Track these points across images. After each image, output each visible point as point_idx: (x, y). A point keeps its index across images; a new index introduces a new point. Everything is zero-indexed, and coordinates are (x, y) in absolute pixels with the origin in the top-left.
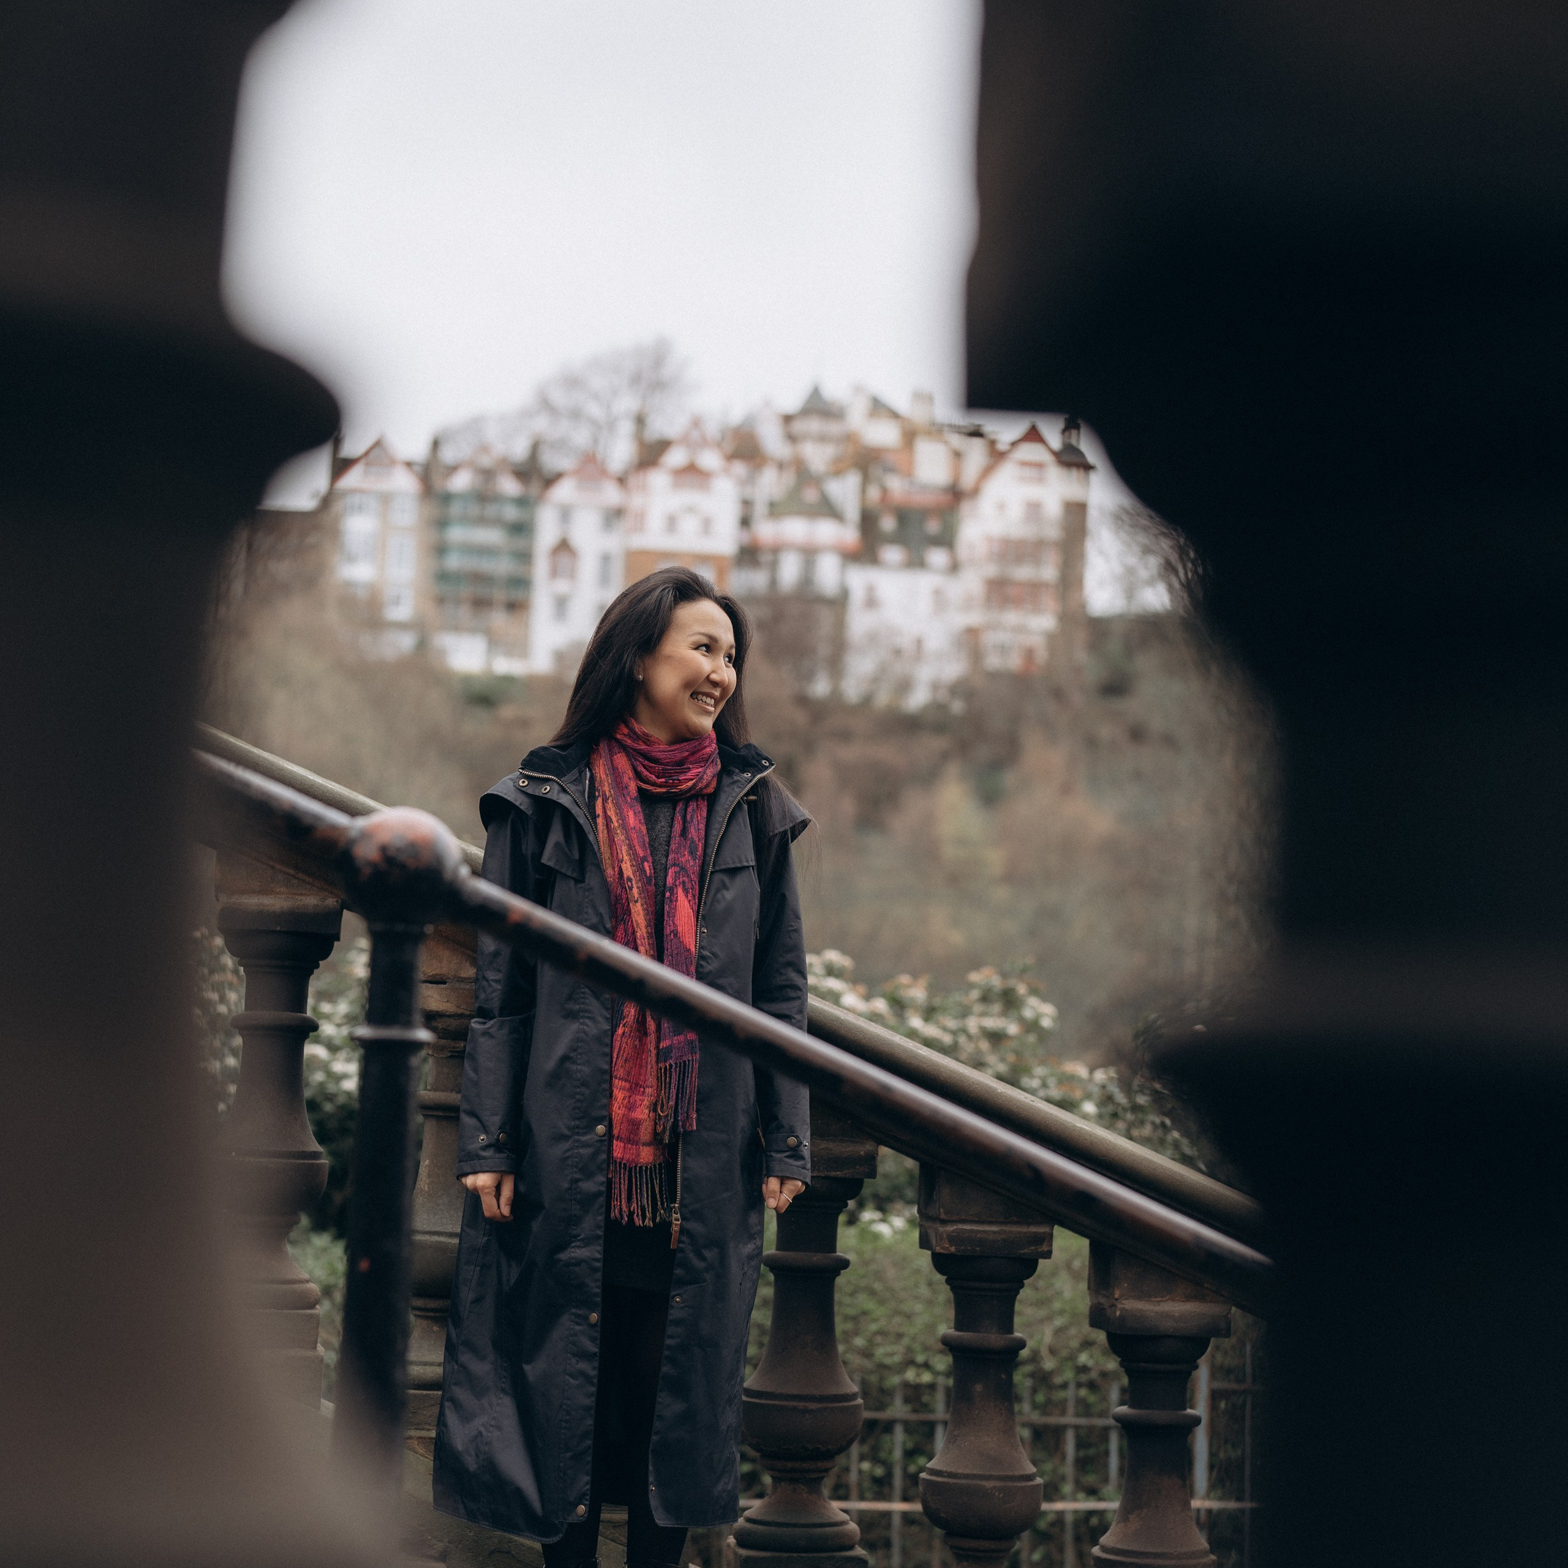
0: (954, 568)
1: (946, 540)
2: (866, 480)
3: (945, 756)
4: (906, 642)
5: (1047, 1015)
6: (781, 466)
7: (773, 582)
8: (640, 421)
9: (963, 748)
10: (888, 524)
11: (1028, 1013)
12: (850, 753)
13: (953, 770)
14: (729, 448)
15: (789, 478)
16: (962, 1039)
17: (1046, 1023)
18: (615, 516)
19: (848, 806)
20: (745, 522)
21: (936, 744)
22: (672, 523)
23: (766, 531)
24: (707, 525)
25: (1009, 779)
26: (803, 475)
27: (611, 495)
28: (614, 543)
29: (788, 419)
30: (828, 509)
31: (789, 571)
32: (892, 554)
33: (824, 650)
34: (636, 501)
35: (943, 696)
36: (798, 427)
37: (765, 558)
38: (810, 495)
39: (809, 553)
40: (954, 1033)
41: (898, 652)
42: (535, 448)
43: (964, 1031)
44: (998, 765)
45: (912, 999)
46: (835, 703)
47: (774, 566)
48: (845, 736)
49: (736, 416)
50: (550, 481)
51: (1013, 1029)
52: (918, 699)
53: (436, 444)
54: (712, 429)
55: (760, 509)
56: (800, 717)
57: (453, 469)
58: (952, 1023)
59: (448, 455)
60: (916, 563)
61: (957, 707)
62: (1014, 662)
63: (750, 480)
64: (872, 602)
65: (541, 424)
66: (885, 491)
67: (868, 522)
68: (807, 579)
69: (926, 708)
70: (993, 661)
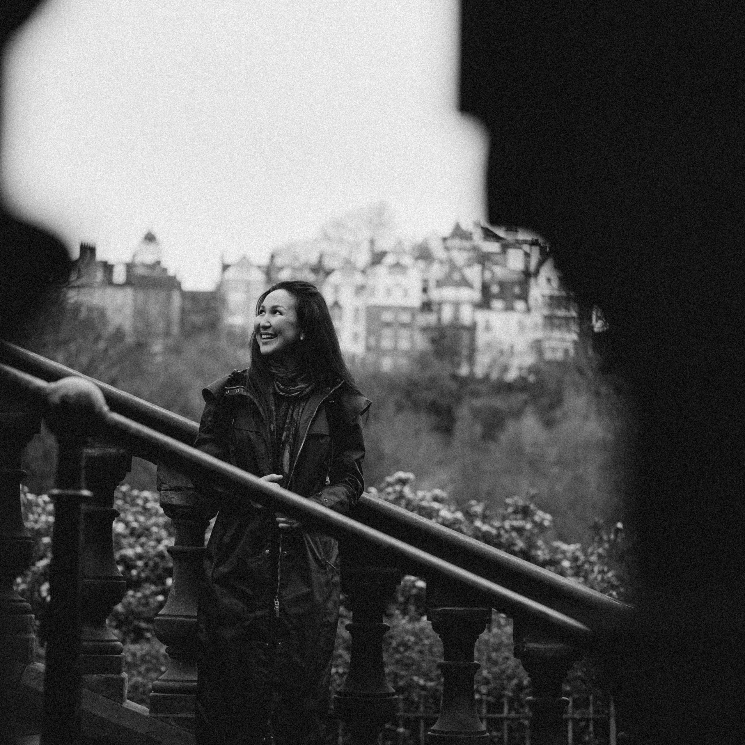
0: (528, 310)
1: (524, 297)
2: (484, 268)
3: (526, 403)
4: (506, 347)
5: (547, 519)
6: (441, 262)
7: (439, 319)
8: (372, 242)
9: (535, 399)
10: (495, 289)
11: (537, 518)
12: (478, 403)
13: (529, 410)
14: (416, 254)
15: (446, 269)
16: (502, 532)
17: (546, 523)
18: (360, 289)
19: (478, 429)
20: (425, 290)
21: (522, 397)
22: (389, 292)
23: (435, 294)
24: (406, 292)
25: (558, 413)
26: (453, 266)
27: (359, 279)
28: (361, 302)
29: (445, 239)
30: (465, 283)
31: (447, 314)
32: (498, 304)
33: (465, 352)
34: (371, 282)
35: (524, 373)
36: (450, 243)
37: (435, 308)
38: (456, 276)
39: (457, 305)
40: (498, 529)
41: (502, 352)
42: (321, 257)
43: (503, 527)
44: (552, 407)
45: (476, 512)
46: (471, 378)
47: (439, 311)
48: (476, 394)
49: (419, 239)
50: (328, 273)
51: (529, 526)
52: (512, 375)
53: (273, 257)
54: (407, 245)
55: (432, 284)
56: (454, 386)
57: (281, 269)
58: (497, 524)
59: (279, 262)
60: (509, 308)
61: (532, 378)
62: (559, 356)
63: (427, 270)
64: (488, 328)
65: (324, 246)
66: (493, 273)
67: (485, 288)
68: (456, 318)
69: (516, 380)
70: (549, 355)
